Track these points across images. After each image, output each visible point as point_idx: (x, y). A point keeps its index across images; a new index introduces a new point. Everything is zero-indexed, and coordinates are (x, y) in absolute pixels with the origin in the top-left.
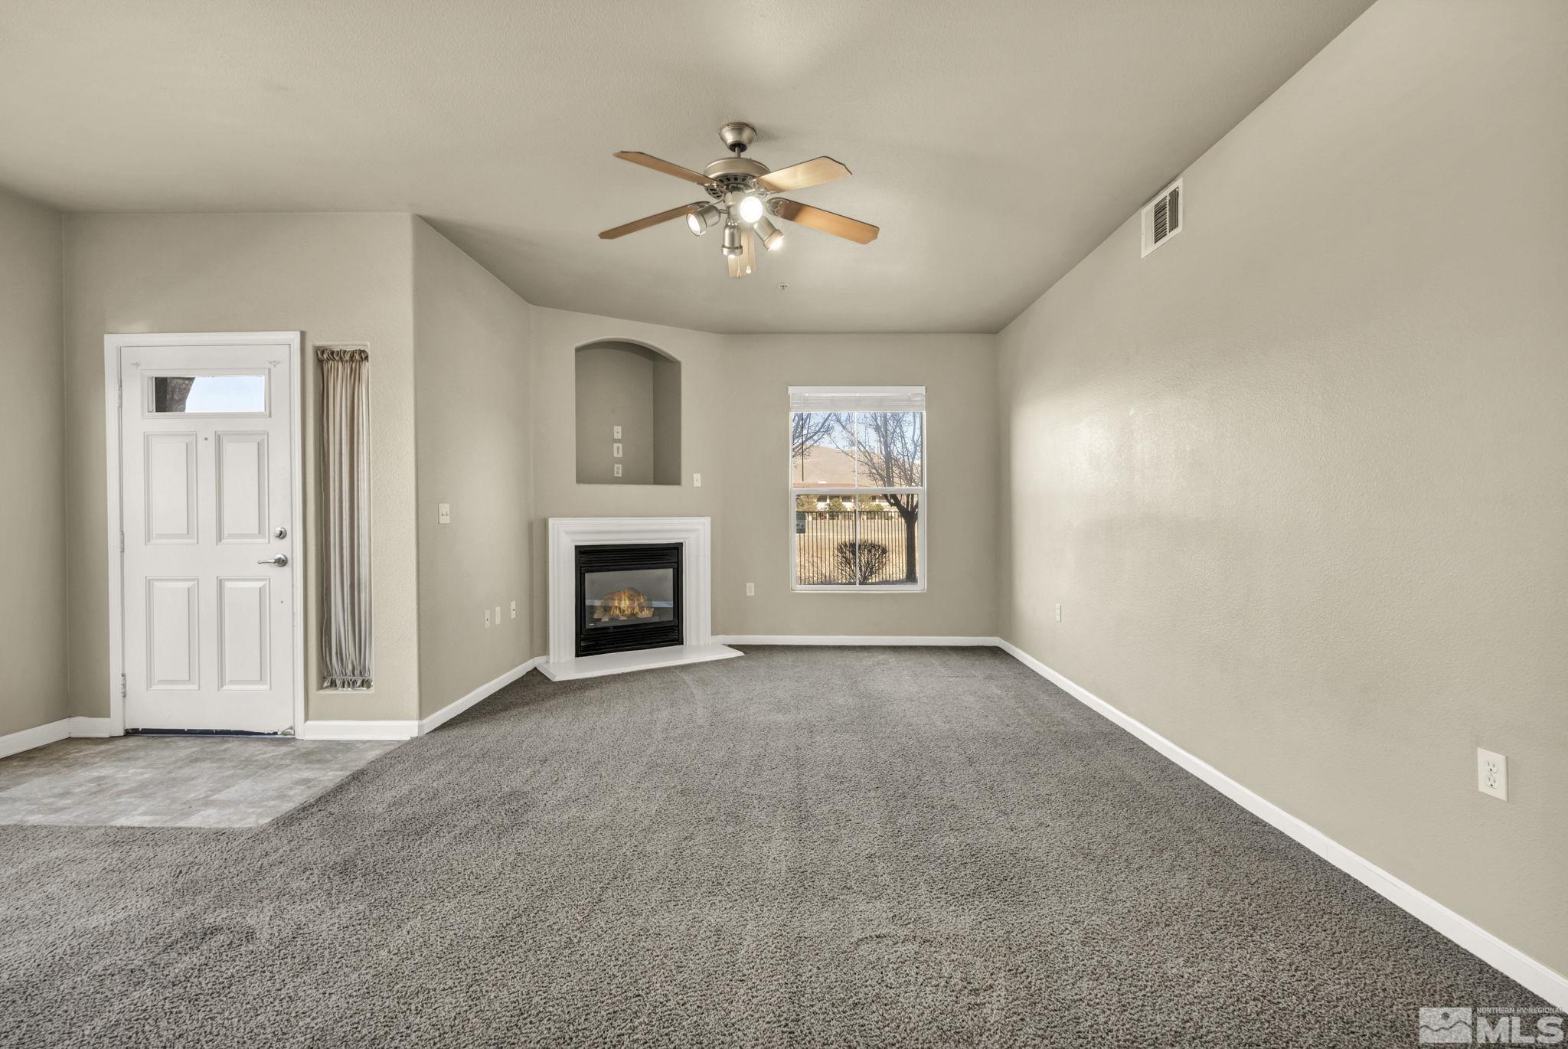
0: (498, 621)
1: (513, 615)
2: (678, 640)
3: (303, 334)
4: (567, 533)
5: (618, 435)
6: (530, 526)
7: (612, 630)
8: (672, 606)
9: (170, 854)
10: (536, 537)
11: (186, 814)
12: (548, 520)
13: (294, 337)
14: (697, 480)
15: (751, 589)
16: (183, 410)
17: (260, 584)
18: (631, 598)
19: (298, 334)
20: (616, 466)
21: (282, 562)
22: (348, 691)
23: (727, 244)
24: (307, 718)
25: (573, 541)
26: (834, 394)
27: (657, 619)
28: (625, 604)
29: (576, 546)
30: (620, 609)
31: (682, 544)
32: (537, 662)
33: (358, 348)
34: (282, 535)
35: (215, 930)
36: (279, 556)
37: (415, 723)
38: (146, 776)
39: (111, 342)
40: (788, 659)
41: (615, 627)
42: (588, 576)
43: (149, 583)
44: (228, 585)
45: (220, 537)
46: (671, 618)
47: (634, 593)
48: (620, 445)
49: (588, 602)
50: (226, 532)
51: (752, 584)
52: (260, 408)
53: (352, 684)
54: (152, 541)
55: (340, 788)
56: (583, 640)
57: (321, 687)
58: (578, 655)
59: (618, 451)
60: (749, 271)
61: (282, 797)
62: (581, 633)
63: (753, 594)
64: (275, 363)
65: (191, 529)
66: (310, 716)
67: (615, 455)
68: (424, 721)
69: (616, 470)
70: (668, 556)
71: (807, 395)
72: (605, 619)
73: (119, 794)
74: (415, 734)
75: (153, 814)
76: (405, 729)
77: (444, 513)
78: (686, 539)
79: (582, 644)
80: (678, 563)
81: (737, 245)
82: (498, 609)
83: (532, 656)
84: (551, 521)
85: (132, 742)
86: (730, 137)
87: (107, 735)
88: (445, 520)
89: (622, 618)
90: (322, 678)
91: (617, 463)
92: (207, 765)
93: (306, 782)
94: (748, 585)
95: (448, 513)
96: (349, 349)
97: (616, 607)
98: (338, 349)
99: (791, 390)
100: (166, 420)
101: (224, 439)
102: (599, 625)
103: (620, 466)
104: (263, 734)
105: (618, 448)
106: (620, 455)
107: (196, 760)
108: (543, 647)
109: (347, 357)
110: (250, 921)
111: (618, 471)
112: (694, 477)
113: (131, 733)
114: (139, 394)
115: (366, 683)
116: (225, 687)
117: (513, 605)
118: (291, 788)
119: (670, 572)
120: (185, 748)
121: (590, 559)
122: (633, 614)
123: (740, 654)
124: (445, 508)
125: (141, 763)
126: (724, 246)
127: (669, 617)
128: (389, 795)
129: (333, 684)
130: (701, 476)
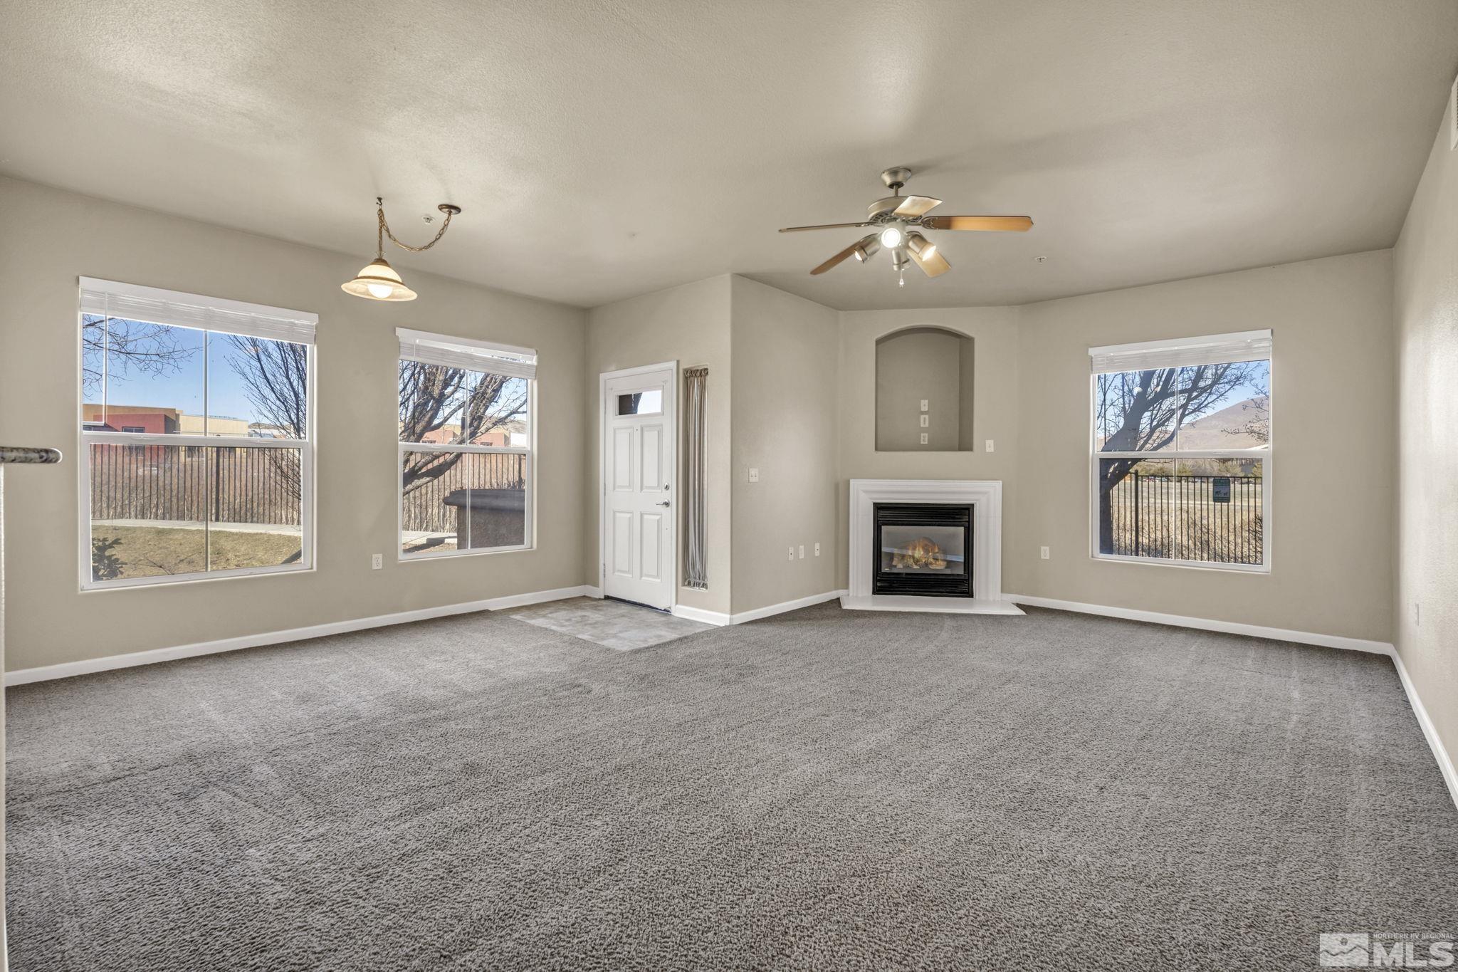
0: (802, 556)
1: (817, 553)
2: (968, 593)
3: (678, 362)
4: (866, 492)
5: (924, 408)
6: (837, 486)
7: (904, 576)
8: (963, 561)
9: (586, 653)
10: (840, 496)
11: (603, 639)
12: (849, 481)
13: (673, 364)
14: (990, 446)
15: (1045, 552)
16: (636, 413)
17: (658, 517)
18: (927, 551)
19: (676, 362)
20: (922, 435)
21: (667, 504)
22: (696, 589)
23: (895, 262)
24: (677, 603)
25: (871, 499)
26: (1144, 351)
27: (948, 572)
28: (919, 553)
29: (874, 503)
30: (913, 557)
31: (973, 505)
32: (840, 593)
33: (703, 367)
34: (667, 488)
35: (580, 685)
36: (666, 501)
37: (728, 616)
38: (601, 619)
39: (602, 376)
40: (1067, 624)
41: (907, 574)
42: (884, 528)
43: (614, 512)
44: (645, 517)
45: (642, 489)
46: (961, 572)
47: (929, 545)
48: (927, 417)
49: (884, 549)
50: (645, 484)
51: (1047, 548)
52: (659, 410)
53: (698, 585)
54: (617, 490)
55: (670, 643)
56: (879, 581)
57: (684, 585)
58: (874, 593)
59: (924, 421)
60: (902, 283)
61: (645, 641)
62: (877, 576)
63: (1048, 558)
64: (665, 382)
65: (630, 485)
66: (679, 601)
67: (922, 425)
68: (734, 616)
69: (922, 438)
70: (960, 515)
71: (1112, 354)
72: (900, 566)
73: (585, 625)
74: (728, 624)
75: (593, 636)
76: (720, 618)
77: (754, 475)
78: (977, 500)
79: (879, 585)
80: (969, 522)
81: (903, 260)
82: (802, 547)
83: (836, 588)
84: (852, 482)
85: (604, 603)
86: (888, 179)
87: (597, 597)
88: (753, 480)
89: (915, 567)
90: (685, 579)
91: (924, 433)
92: (626, 619)
93: (659, 636)
94: (1043, 548)
95: (757, 475)
96: (700, 368)
97: (910, 556)
98: (694, 369)
99: (1092, 352)
100: (626, 419)
101: (645, 429)
102: (895, 571)
103: (927, 435)
104: (657, 609)
105: (925, 419)
106: (927, 425)
107: (623, 616)
108: (843, 581)
109: (698, 374)
110: (593, 687)
111: (924, 439)
112: (986, 444)
113: (607, 598)
114: (613, 405)
115: (704, 585)
116: (643, 578)
117: (817, 546)
118: (651, 638)
119: (962, 529)
120: (624, 609)
121: (887, 514)
122: (926, 564)
123: (1023, 613)
124: (753, 472)
125: (601, 613)
126: (894, 264)
127: (960, 571)
128: (688, 652)
129: (689, 583)
130: (994, 442)
